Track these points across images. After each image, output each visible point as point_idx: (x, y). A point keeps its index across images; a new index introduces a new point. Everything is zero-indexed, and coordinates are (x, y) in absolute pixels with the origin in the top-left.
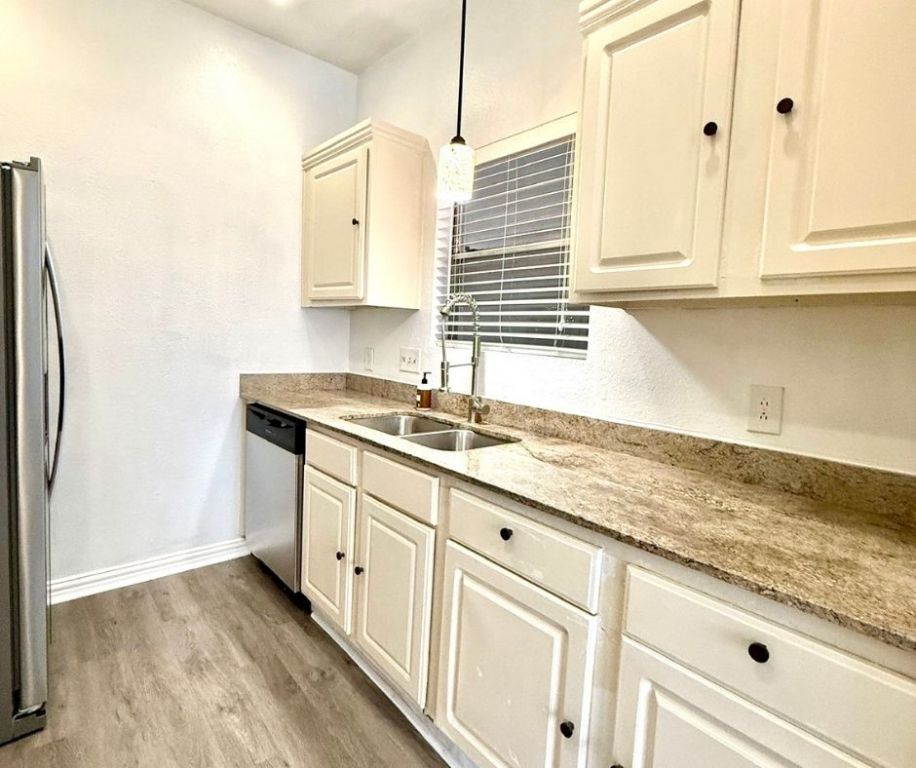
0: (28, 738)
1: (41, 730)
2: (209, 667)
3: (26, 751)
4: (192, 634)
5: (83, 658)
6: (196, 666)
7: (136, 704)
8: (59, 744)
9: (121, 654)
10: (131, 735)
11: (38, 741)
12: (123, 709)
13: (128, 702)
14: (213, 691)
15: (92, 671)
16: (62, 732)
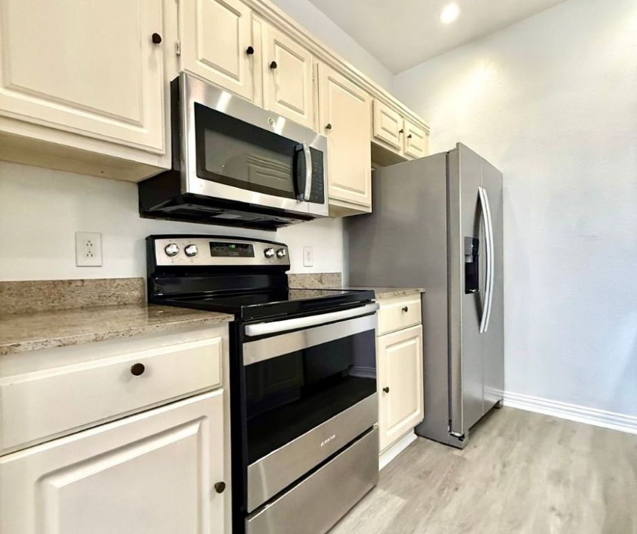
0: (454, 449)
1: (461, 449)
2: (567, 484)
3: (450, 453)
4: (571, 461)
5: (501, 434)
6: (558, 477)
7: (507, 469)
8: (463, 459)
9: (520, 444)
10: (492, 479)
11: (457, 452)
12: (499, 467)
13: (504, 466)
14: (557, 497)
15: (500, 442)
16: (467, 456)
